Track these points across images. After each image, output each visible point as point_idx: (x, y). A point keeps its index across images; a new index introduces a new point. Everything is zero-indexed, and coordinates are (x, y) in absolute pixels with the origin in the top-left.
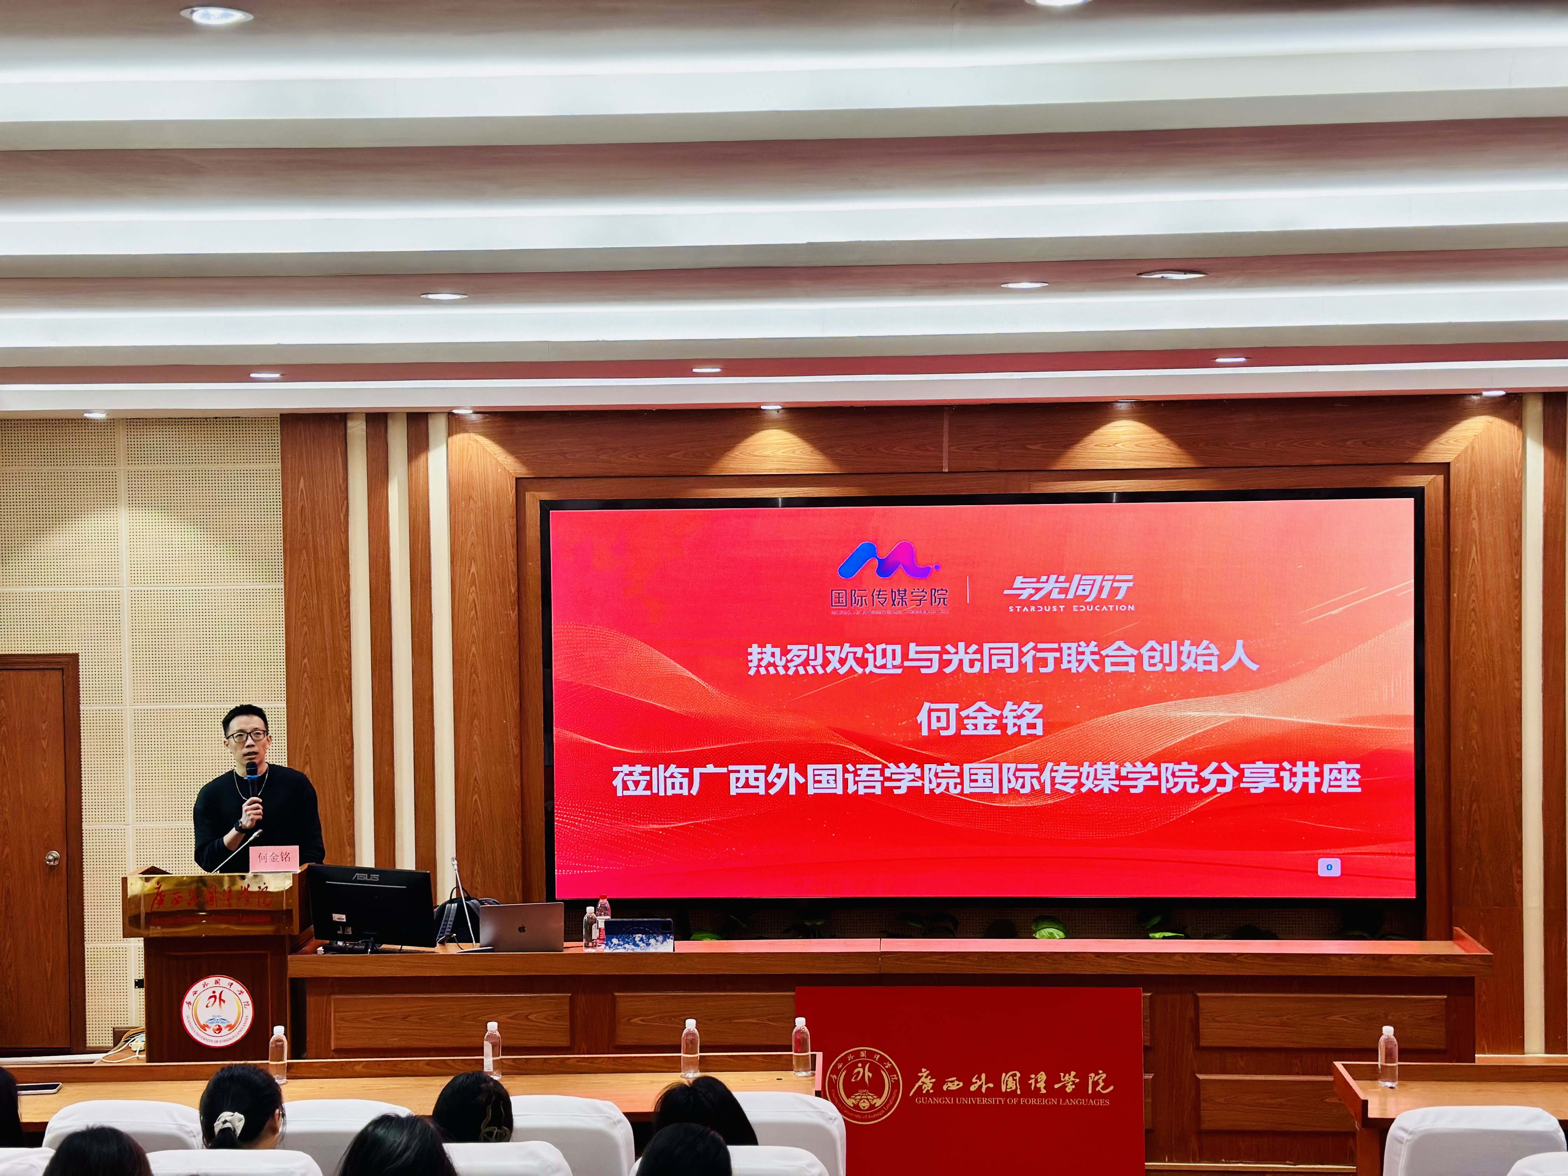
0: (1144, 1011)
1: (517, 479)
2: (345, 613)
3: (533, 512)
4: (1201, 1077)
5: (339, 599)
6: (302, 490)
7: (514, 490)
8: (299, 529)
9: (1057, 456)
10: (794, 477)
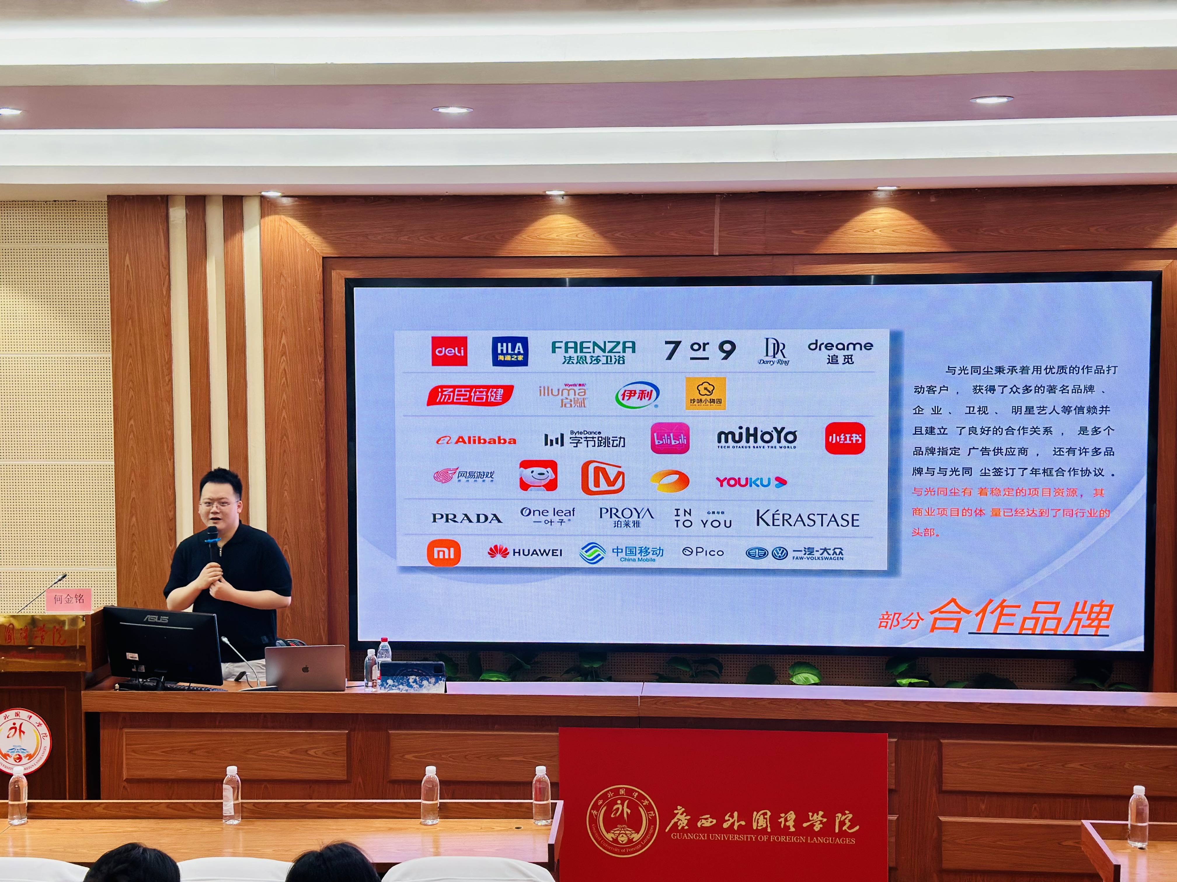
0: (891, 757)
1: (323, 258)
2: (167, 379)
3: (338, 289)
4: (942, 818)
5: (162, 366)
6: (128, 266)
7: (321, 268)
8: (126, 302)
9: (819, 241)
10: (578, 259)
